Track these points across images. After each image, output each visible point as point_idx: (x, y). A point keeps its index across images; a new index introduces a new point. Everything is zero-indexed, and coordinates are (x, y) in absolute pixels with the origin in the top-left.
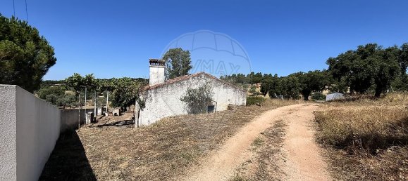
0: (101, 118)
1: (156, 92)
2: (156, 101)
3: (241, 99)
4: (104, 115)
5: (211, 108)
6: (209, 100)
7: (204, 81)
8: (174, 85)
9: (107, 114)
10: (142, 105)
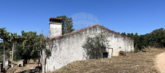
0: (8, 68)
1: (60, 42)
2: (60, 50)
3: (130, 47)
4: (11, 66)
5: (106, 55)
6: (104, 48)
7: (100, 32)
8: (75, 36)
9: (12, 66)
10: (49, 54)
